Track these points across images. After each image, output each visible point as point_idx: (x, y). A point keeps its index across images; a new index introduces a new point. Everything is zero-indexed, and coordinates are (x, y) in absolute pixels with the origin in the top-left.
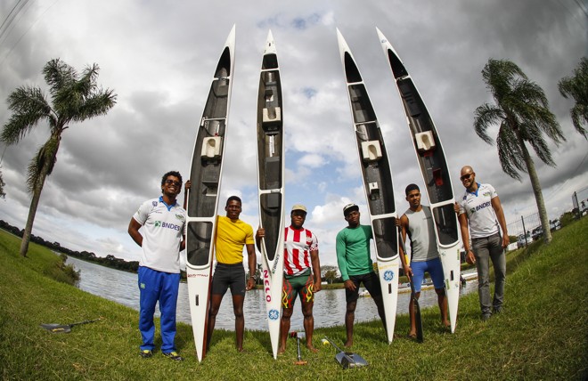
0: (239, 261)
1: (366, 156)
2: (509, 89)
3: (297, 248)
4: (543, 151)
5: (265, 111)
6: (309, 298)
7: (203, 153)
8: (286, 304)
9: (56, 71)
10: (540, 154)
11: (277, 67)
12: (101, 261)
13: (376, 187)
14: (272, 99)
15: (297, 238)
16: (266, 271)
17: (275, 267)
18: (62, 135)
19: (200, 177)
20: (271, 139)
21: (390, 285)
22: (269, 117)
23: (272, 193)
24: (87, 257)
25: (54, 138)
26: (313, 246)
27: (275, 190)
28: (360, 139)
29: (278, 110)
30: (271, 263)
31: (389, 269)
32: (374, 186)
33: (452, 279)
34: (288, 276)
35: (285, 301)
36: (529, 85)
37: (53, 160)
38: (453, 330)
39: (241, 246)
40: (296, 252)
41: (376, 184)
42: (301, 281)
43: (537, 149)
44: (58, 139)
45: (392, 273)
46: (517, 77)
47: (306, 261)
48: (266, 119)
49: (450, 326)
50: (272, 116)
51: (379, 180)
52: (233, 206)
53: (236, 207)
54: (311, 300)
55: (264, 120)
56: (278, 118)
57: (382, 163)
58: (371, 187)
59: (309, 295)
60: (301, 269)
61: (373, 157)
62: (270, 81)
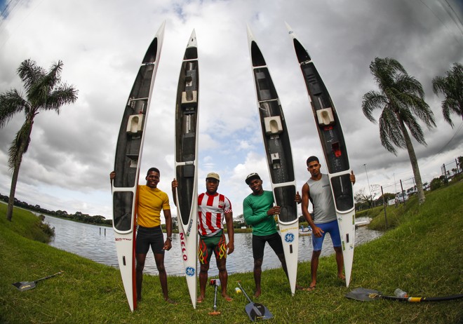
0: (157, 225)
1: (268, 129)
2: (392, 81)
3: (210, 211)
4: (417, 133)
5: (184, 94)
6: (221, 256)
7: (128, 130)
8: (202, 260)
9: (29, 69)
10: (414, 134)
11: (197, 58)
12: (71, 218)
13: (277, 158)
14: (191, 85)
15: (210, 203)
16: (182, 234)
17: (189, 230)
18: (34, 119)
19: (125, 151)
20: (188, 118)
21: (291, 246)
22: (187, 99)
23: (187, 165)
24: (61, 215)
25: (28, 122)
26: (226, 209)
27: (189, 163)
28: (263, 115)
29: (194, 93)
30: (186, 227)
31: (289, 232)
32: (276, 157)
33: (348, 241)
34: (203, 237)
35: (201, 258)
36: (410, 79)
37: (28, 140)
38: (348, 284)
39: (158, 212)
40: (209, 215)
41: (277, 154)
42: (214, 241)
43: (412, 131)
44: (31, 123)
45: (293, 236)
46: (398, 72)
47: (218, 224)
48: (184, 101)
49: (345, 279)
50: (190, 99)
51: (280, 151)
52: (153, 176)
53: (155, 177)
54: (223, 257)
55: (183, 102)
56: (194, 100)
57: (283, 136)
58: (273, 158)
59: (222, 253)
60: (213, 230)
61: (274, 131)
62: (191, 69)
